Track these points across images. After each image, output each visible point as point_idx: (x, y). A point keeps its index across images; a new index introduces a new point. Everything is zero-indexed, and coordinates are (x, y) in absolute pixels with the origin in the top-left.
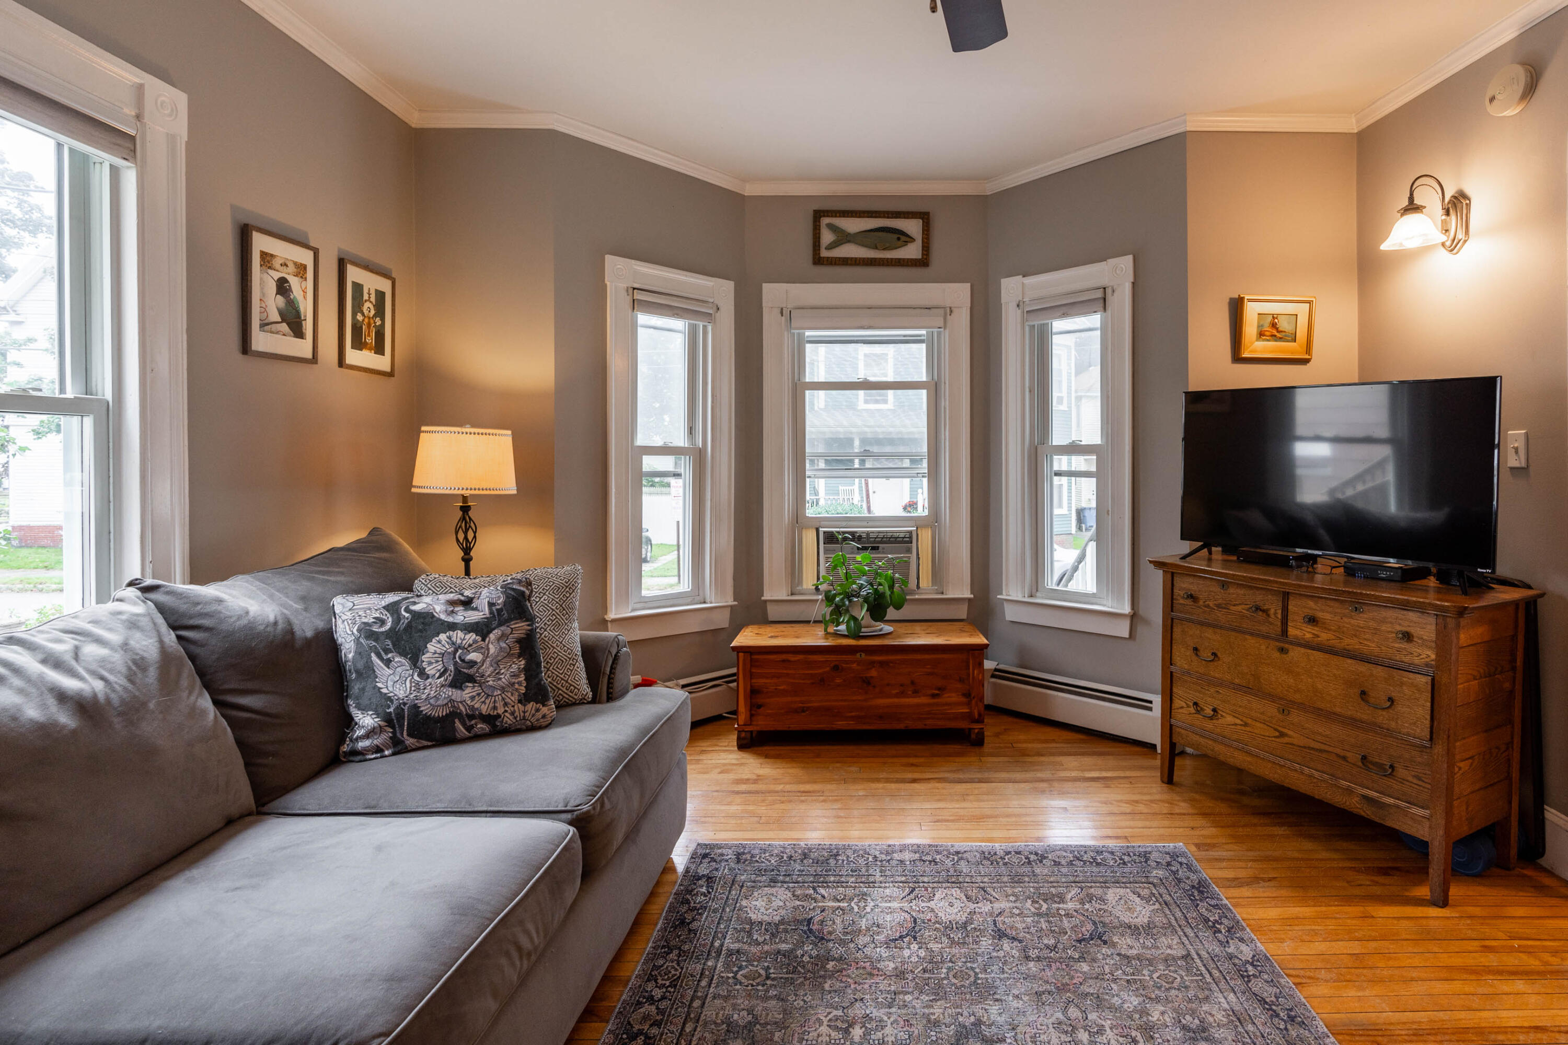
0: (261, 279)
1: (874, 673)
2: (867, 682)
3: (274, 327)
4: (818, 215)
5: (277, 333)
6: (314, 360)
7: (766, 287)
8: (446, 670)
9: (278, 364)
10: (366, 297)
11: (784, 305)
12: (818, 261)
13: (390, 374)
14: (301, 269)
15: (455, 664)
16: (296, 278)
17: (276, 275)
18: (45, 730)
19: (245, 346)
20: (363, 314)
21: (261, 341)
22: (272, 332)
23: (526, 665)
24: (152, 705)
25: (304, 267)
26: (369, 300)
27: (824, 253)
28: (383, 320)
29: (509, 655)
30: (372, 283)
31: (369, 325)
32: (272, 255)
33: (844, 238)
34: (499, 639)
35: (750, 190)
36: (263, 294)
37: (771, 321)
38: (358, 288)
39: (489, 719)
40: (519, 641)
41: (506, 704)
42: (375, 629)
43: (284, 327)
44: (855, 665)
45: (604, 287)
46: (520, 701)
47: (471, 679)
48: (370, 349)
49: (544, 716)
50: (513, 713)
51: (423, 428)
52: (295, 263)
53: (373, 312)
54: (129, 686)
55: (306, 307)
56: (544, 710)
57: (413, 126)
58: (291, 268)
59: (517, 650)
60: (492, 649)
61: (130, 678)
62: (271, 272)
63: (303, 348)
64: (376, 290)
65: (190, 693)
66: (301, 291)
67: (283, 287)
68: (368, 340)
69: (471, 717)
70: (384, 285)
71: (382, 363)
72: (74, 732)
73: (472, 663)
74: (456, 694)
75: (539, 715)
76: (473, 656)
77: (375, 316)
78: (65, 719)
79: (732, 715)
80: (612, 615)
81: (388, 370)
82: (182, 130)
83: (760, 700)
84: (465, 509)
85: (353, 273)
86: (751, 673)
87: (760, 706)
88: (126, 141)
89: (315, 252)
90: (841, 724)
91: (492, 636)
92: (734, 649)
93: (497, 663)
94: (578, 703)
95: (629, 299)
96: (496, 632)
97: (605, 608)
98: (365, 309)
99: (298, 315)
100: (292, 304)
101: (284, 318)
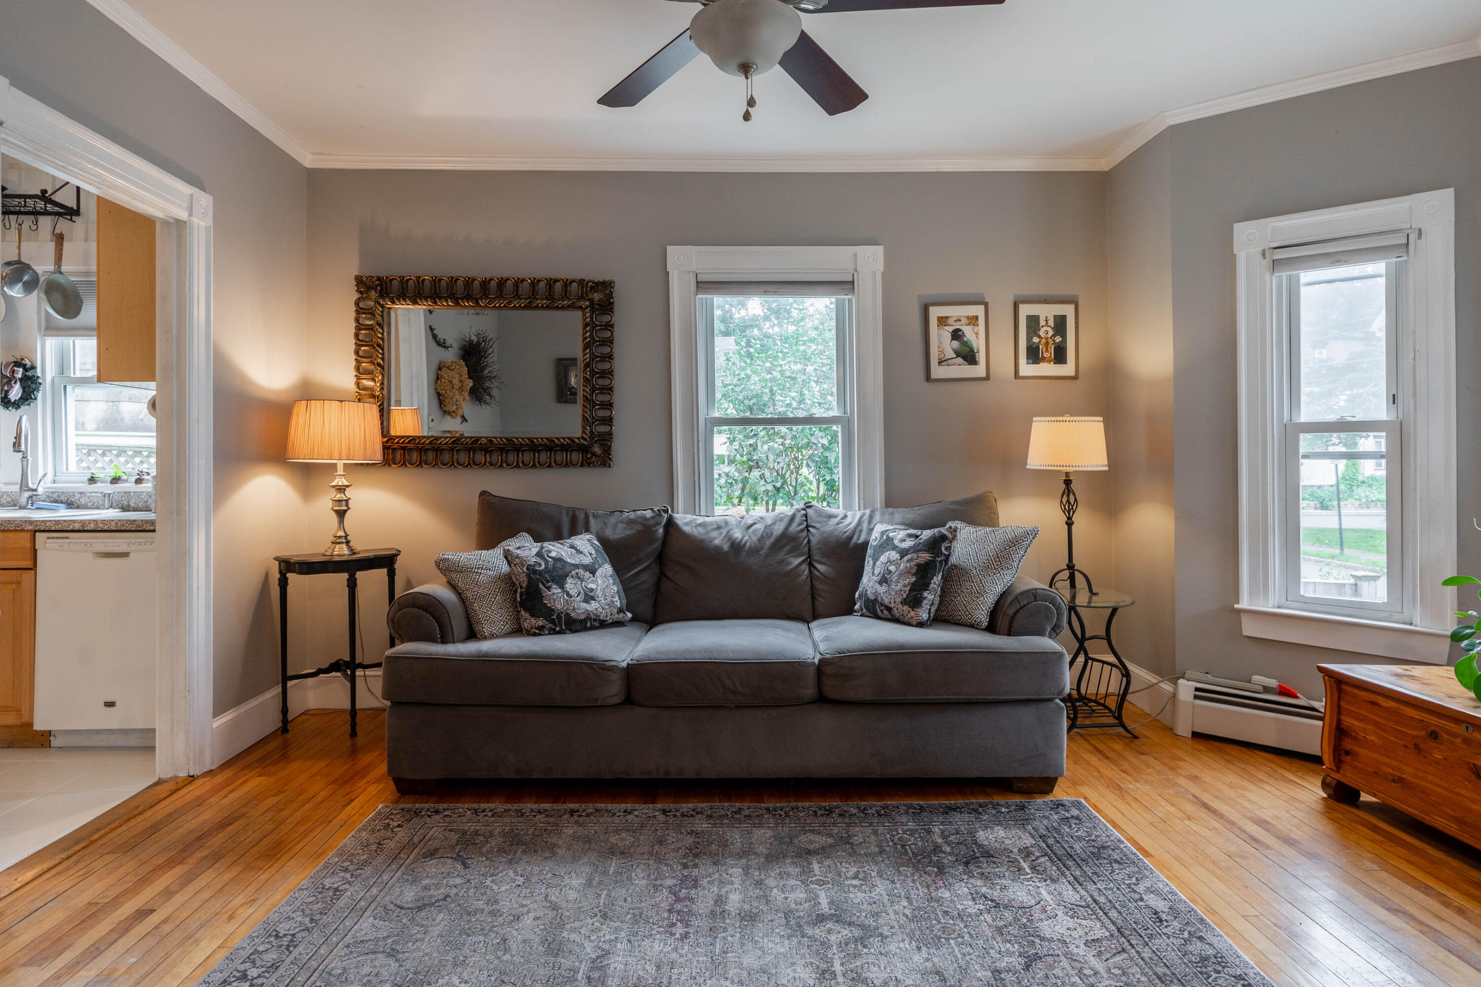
0: (938, 334)
3: (950, 362)
5: (954, 365)
6: (987, 378)
9: (967, 384)
10: (1042, 323)
13: (1075, 378)
14: (973, 321)
16: (969, 327)
17: (951, 329)
18: (718, 549)
19: (928, 378)
20: (1039, 337)
21: (937, 372)
22: (948, 365)
23: (915, 581)
24: (761, 552)
25: (977, 318)
26: (1047, 325)
29: (909, 572)
30: (1047, 312)
31: (1047, 344)
32: (947, 317)
34: (908, 561)
36: (940, 342)
38: (1033, 321)
39: (889, 609)
40: (918, 565)
41: (895, 602)
43: (960, 360)
44: (1459, 741)
46: (901, 603)
48: (1049, 361)
49: (912, 618)
50: (897, 609)
52: (968, 318)
53: (1051, 333)
54: (757, 542)
55: (979, 344)
56: (912, 613)
57: (1105, 170)
58: (964, 321)
59: (914, 571)
60: (902, 567)
61: (759, 540)
63: (979, 371)
65: (787, 554)
67: (957, 335)
68: (1046, 355)
69: (881, 604)
70: (1068, 310)
71: (1068, 369)
72: (726, 553)
73: (891, 572)
75: (910, 616)
76: (892, 568)
77: (1054, 335)
78: (726, 547)
79: (1316, 760)
80: (1244, 604)
81: (1073, 374)
82: (880, 266)
83: (1348, 744)
84: (1068, 482)
85: (1025, 310)
86: (1339, 706)
87: (1348, 753)
88: (847, 285)
89: (986, 305)
90: (1439, 822)
91: (906, 558)
92: (1321, 669)
93: (900, 575)
94: (973, 626)
95: (1267, 262)
96: (909, 556)
97: (1237, 596)
98: (1042, 333)
99: (972, 350)
100: (965, 344)
101: (958, 354)
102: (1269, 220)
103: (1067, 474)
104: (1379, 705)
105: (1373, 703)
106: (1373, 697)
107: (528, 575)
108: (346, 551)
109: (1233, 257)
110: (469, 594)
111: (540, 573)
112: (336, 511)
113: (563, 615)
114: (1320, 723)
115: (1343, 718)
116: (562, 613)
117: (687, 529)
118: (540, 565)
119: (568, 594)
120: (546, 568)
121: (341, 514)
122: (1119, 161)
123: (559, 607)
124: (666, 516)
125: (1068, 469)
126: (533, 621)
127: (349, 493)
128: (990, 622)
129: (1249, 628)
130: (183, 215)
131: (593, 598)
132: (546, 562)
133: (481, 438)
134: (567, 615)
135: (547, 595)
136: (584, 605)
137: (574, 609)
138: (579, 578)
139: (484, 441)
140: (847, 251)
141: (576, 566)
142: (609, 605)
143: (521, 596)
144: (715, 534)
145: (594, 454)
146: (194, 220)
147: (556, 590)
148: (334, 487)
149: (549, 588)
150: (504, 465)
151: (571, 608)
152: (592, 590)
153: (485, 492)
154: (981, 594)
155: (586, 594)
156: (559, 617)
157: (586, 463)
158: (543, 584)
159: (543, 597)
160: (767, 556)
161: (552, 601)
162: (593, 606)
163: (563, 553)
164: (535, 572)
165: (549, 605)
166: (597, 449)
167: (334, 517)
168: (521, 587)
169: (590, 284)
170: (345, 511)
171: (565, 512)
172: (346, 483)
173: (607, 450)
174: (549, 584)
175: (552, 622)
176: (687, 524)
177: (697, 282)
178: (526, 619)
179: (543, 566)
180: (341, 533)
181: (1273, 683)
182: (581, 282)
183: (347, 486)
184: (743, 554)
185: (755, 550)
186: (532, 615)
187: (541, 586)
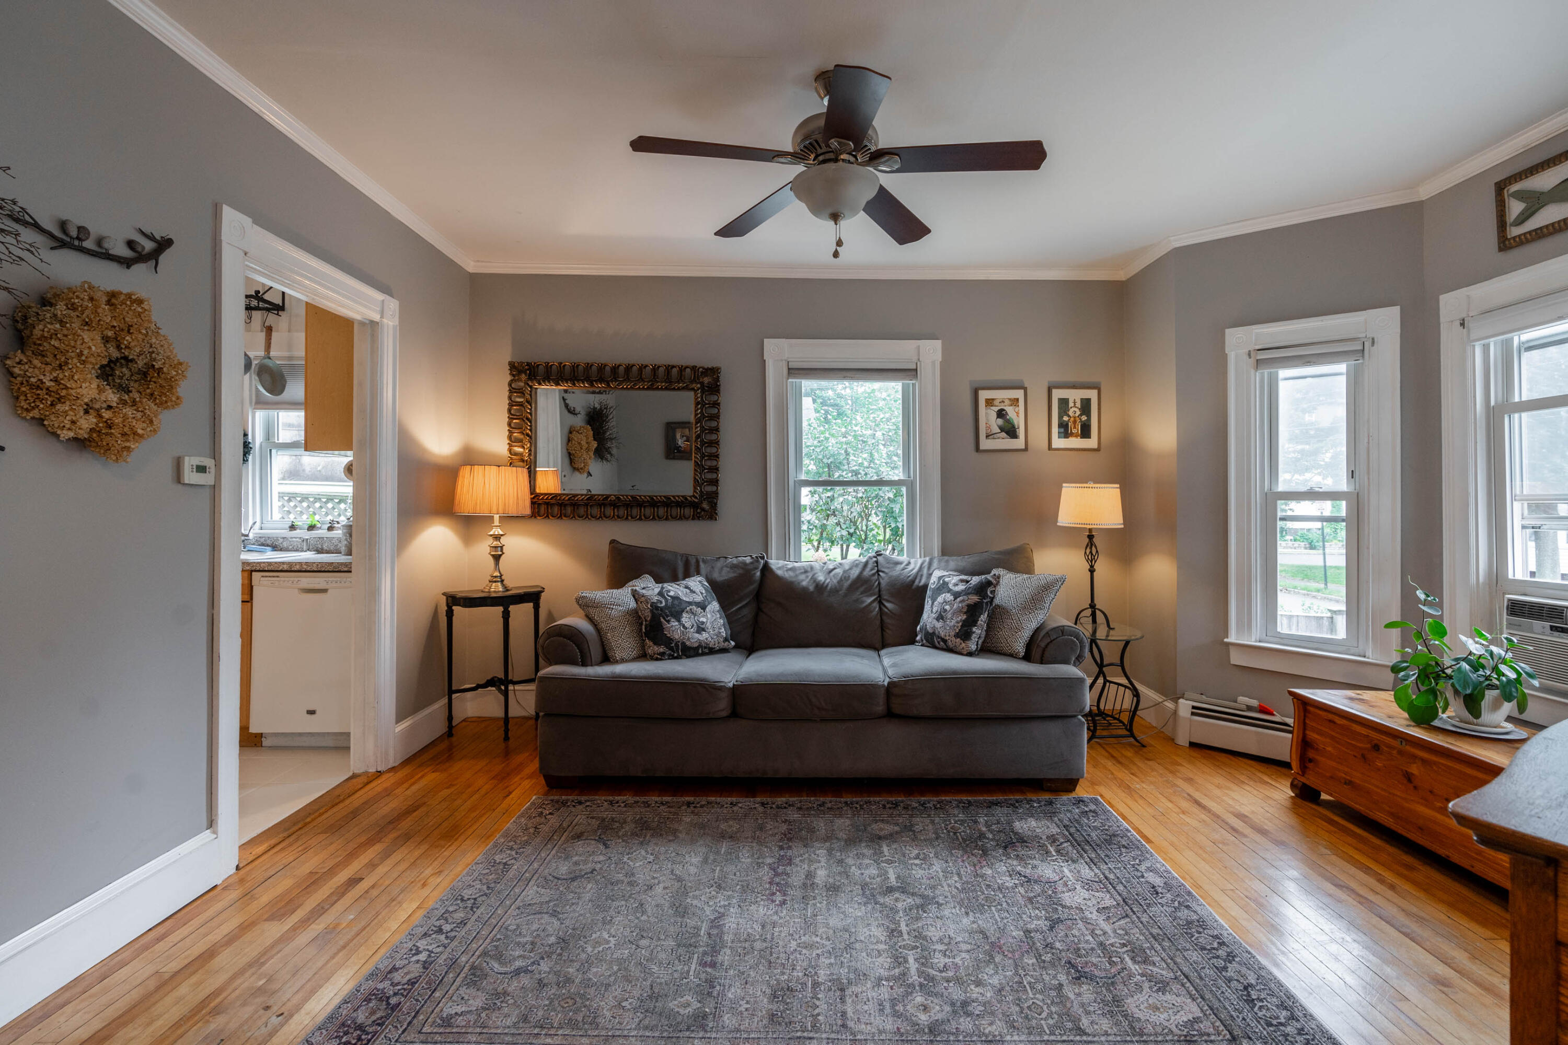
0: (986, 413)
1: (1414, 769)
2: (1409, 777)
4: (1500, 187)
5: (999, 438)
6: (1026, 449)
7: (1443, 299)
9: (1010, 454)
10: (1071, 404)
11: (1464, 315)
12: (1505, 244)
13: (1098, 450)
14: (1015, 402)
15: (940, 609)
16: (1011, 407)
17: (996, 409)
18: (805, 589)
19: (977, 449)
20: (1069, 416)
21: (985, 444)
22: (994, 438)
23: (966, 619)
25: (1017, 400)
26: (1075, 406)
27: (1514, 232)
28: (1089, 416)
29: (961, 611)
30: (1075, 396)
31: (1075, 422)
32: (993, 400)
33: (1536, 202)
34: (961, 602)
35: (1425, 192)
36: (987, 420)
37: (1449, 336)
38: (1064, 403)
39: (945, 641)
40: (968, 606)
41: (949, 635)
42: (935, 585)
43: (1003, 434)
44: (1395, 751)
46: (955, 636)
47: (941, 618)
48: (1076, 436)
51: (1064, 485)
52: (1010, 399)
53: (1078, 413)
54: (837, 584)
55: (1019, 422)
56: (963, 645)
57: (1124, 279)
58: (1007, 402)
59: (965, 610)
60: (955, 606)
61: (838, 582)
62: (993, 408)
63: (1019, 443)
64: (1082, 399)
65: (862, 594)
67: (1001, 414)
68: (1074, 431)
69: (939, 637)
70: (1092, 394)
71: (1092, 443)
73: (946, 611)
76: (947, 607)
77: (1081, 415)
78: (811, 588)
79: (1286, 765)
80: (1232, 638)
81: (1096, 446)
82: (938, 357)
83: (1311, 754)
84: (1091, 537)
85: (1057, 394)
86: (1305, 724)
87: (1311, 761)
88: (911, 372)
89: (1025, 389)
90: (1379, 816)
91: (958, 599)
92: (1291, 693)
93: (954, 614)
94: (1012, 656)
95: (1252, 361)
96: (961, 598)
97: (1226, 632)
98: (1071, 413)
99: (1014, 426)
100: (1009, 422)
101: (1002, 429)
102: (1253, 327)
103: (1090, 530)
104: (1334, 723)
105: (1330, 721)
106: (1331, 716)
107: (652, 611)
108: (500, 588)
109: (1224, 358)
110: (603, 626)
111: (662, 609)
112: (493, 556)
113: (680, 644)
114: (1290, 736)
115: (1307, 732)
116: (679, 642)
117: (779, 573)
118: (661, 602)
119: (684, 627)
120: (666, 604)
121: (497, 558)
122: (1134, 273)
123: (677, 637)
124: (762, 562)
125: (1091, 527)
126: (656, 648)
127: (503, 540)
128: (1026, 653)
129: (1235, 658)
130: (376, 317)
131: (704, 630)
132: (666, 600)
133: (611, 495)
134: (683, 644)
135: (667, 628)
136: (697, 635)
137: (689, 639)
138: (693, 613)
139: (613, 498)
140: (910, 345)
141: (690, 603)
142: (717, 635)
143: (646, 628)
144: (802, 577)
145: (703, 510)
146: (385, 321)
147: (674, 623)
148: (491, 535)
149: (668, 621)
150: (630, 518)
151: (686, 638)
152: (703, 623)
153: (614, 540)
154: (1019, 629)
155: (698, 627)
156: (677, 645)
157: (696, 517)
158: (664, 618)
159: (664, 628)
160: (846, 595)
161: (671, 632)
162: (704, 636)
163: (680, 593)
164: (657, 608)
165: (669, 635)
166: (705, 505)
167: (491, 560)
168: (646, 621)
169: (701, 370)
170: (500, 556)
171: (680, 558)
172: (501, 533)
173: (714, 506)
174: (669, 618)
175: (671, 649)
176: (779, 568)
177: (789, 369)
178: (650, 647)
179: (664, 604)
180: (497, 574)
181: (1256, 703)
182: (694, 368)
183: (502, 535)
184: (826, 594)
185: (835, 591)
186: (655, 644)
187: (662, 620)
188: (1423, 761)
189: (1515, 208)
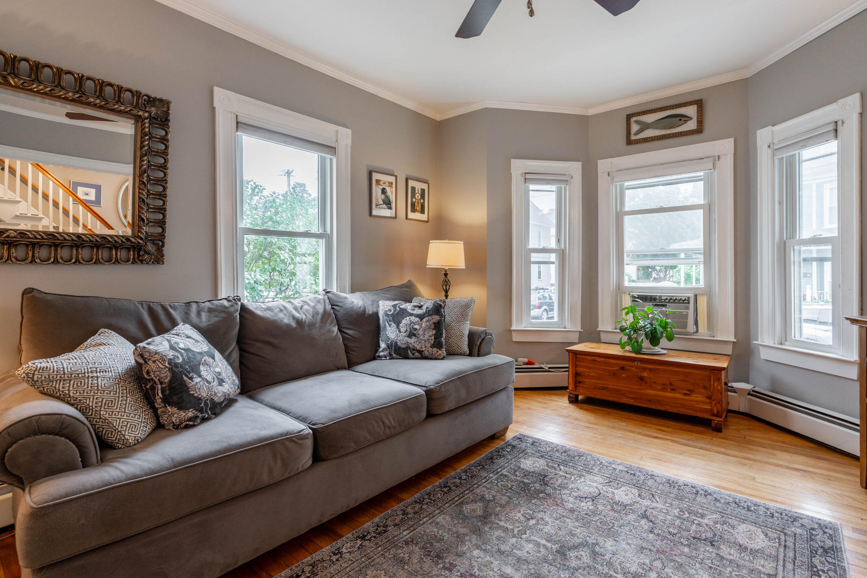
1: (645, 374)
2: (642, 379)
3: (380, 206)
4: (629, 117)
6: (396, 217)
7: (600, 162)
8: (407, 331)
10: (417, 192)
11: (610, 170)
12: (629, 142)
13: (427, 222)
15: (410, 329)
17: (381, 187)
18: (288, 326)
19: (371, 214)
20: (416, 199)
21: (375, 212)
23: (436, 333)
24: (317, 326)
25: (392, 183)
27: (633, 138)
28: (424, 200)
29: (430, 328)
30: (419, 186)
31: (418, 203)
32: (380, 180)
33: (645, 126)
34: (427, 321)
35: (591, 112)
36: (377, 195)
37: (602, 180)
38: (413, 189)
39: (420, 352)
40: (434, 323)
41: (426, 347)
42: (388, 313)
43: (385, 206)
44: (633, 368)
45: (511, 174)
46: (431, 347)
47: (414, 335)
48: (419, 212)
49: (440, 355)
50: (428, 351)
51: (431, 241)
52: (388, 182)
53: (420, 197)
54: (312, 319)
55: (392, 198)
56: (440, 352)
57: (438, 120)
58: (387, 184)
59: (433, 327)
60: (424, 325)
61: (313, 317)
62: (379, 186)
64: (421, 189)
65: (330, 325)
66: (391, 192)
67: (384, 191)
68: (418, 209)
69: (413, 350)
70: (425, 186)
71: (424, 217)
72: (295, 328)
73: (416, 329)
74: (409, 340)
75: (438, 354)
76: (416, 327)
77: (421, 199)
78: (294, 324)
79: (566, 388)
80: (514, 328)
81: (426, 220)
82: (349, 141)
83: (580, 379)
84: (446, 275)
85: (411, 183)
86: (576, 364)
87: (580, 382)
88: (332, 149)
89: (396, 177)
90: (625, 400)
91: (424, 320)
92: (567, 350)
93: (425, 330)
94: (462, 354)
95: (523, 179)
96: (426, 319)
97: (511, 325)
98: (416, 197)
99: (390, 201)
100: (387, 197)
101: (384, 202)
102: (525, 160)
104: (596, 361)
105: (593, 360)
106: (593, 358)
107: (170, 370)
110: (90, 403)
113: (209, 402)
114: (567, 373)
115: (577, 368)
116: (207, 400)
117: (259, 312)
119: (206, 381)
120: (183, 359)
123: (204, 395)
124: (239, 303)
125: (447, 268)
126: (182, 414)
128: (469, 350)
129: (516, 338)
134: (212, 400)
135: (192, 386)
136: (220, 388)
137: (216, 394)
140: (333, 127)
141: (200, 354)
142: (233, 384)
143: (163, 393)
144: (281, 315)
145: (146, 253)
147: (197, 379)
149: (191, 378)
151: (213, 393)
152: (219, 373)
153: (33, 289)
154: (462, 336)
155: (218, 378)
156: (206, 404)
157: (139, 260)
158: (187, 376)
159: (189, 388)
160: (321, 328)
161: (197, 390)
164: (176, 365)
165: (196, 395)
166: (150, 247)
168: (161, 383)
169: (145, 97)
173: (160, 249)
174: (191, 374)
175: (201, 411)
176: (256, 309)
177: (237, 122)
178: (173, 414)
181: (526, 360)
182: (137, 94)
184: (306, 328)
185: (312, 325)
186: (180, 408)
187: (185, 378)
188: (650, 370)
189: (635, 128)
